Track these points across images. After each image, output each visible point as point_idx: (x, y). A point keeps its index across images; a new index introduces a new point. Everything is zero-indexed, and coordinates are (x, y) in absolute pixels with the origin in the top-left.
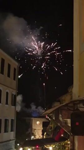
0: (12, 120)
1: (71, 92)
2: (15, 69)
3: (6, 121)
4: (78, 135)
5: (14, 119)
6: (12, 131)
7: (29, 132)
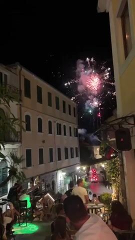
0: (76, 148)
1: (116, 114)
2: (74, 109)
3: (72, 149)
4: (125, 150)
5: (77, 147)
6: (77, 156)
7: (91, 157)
